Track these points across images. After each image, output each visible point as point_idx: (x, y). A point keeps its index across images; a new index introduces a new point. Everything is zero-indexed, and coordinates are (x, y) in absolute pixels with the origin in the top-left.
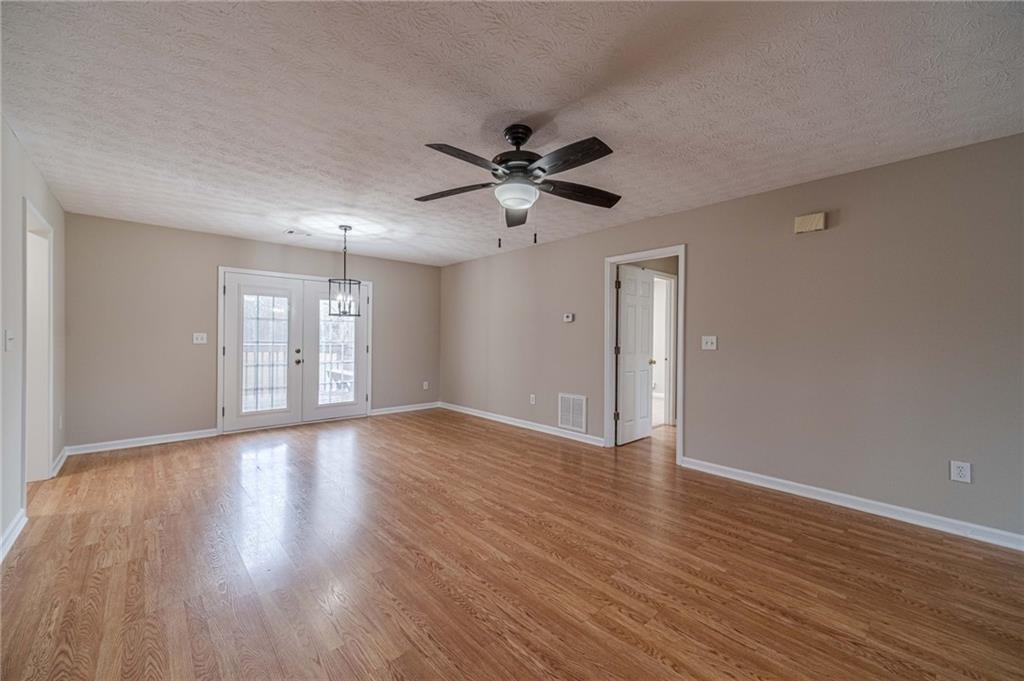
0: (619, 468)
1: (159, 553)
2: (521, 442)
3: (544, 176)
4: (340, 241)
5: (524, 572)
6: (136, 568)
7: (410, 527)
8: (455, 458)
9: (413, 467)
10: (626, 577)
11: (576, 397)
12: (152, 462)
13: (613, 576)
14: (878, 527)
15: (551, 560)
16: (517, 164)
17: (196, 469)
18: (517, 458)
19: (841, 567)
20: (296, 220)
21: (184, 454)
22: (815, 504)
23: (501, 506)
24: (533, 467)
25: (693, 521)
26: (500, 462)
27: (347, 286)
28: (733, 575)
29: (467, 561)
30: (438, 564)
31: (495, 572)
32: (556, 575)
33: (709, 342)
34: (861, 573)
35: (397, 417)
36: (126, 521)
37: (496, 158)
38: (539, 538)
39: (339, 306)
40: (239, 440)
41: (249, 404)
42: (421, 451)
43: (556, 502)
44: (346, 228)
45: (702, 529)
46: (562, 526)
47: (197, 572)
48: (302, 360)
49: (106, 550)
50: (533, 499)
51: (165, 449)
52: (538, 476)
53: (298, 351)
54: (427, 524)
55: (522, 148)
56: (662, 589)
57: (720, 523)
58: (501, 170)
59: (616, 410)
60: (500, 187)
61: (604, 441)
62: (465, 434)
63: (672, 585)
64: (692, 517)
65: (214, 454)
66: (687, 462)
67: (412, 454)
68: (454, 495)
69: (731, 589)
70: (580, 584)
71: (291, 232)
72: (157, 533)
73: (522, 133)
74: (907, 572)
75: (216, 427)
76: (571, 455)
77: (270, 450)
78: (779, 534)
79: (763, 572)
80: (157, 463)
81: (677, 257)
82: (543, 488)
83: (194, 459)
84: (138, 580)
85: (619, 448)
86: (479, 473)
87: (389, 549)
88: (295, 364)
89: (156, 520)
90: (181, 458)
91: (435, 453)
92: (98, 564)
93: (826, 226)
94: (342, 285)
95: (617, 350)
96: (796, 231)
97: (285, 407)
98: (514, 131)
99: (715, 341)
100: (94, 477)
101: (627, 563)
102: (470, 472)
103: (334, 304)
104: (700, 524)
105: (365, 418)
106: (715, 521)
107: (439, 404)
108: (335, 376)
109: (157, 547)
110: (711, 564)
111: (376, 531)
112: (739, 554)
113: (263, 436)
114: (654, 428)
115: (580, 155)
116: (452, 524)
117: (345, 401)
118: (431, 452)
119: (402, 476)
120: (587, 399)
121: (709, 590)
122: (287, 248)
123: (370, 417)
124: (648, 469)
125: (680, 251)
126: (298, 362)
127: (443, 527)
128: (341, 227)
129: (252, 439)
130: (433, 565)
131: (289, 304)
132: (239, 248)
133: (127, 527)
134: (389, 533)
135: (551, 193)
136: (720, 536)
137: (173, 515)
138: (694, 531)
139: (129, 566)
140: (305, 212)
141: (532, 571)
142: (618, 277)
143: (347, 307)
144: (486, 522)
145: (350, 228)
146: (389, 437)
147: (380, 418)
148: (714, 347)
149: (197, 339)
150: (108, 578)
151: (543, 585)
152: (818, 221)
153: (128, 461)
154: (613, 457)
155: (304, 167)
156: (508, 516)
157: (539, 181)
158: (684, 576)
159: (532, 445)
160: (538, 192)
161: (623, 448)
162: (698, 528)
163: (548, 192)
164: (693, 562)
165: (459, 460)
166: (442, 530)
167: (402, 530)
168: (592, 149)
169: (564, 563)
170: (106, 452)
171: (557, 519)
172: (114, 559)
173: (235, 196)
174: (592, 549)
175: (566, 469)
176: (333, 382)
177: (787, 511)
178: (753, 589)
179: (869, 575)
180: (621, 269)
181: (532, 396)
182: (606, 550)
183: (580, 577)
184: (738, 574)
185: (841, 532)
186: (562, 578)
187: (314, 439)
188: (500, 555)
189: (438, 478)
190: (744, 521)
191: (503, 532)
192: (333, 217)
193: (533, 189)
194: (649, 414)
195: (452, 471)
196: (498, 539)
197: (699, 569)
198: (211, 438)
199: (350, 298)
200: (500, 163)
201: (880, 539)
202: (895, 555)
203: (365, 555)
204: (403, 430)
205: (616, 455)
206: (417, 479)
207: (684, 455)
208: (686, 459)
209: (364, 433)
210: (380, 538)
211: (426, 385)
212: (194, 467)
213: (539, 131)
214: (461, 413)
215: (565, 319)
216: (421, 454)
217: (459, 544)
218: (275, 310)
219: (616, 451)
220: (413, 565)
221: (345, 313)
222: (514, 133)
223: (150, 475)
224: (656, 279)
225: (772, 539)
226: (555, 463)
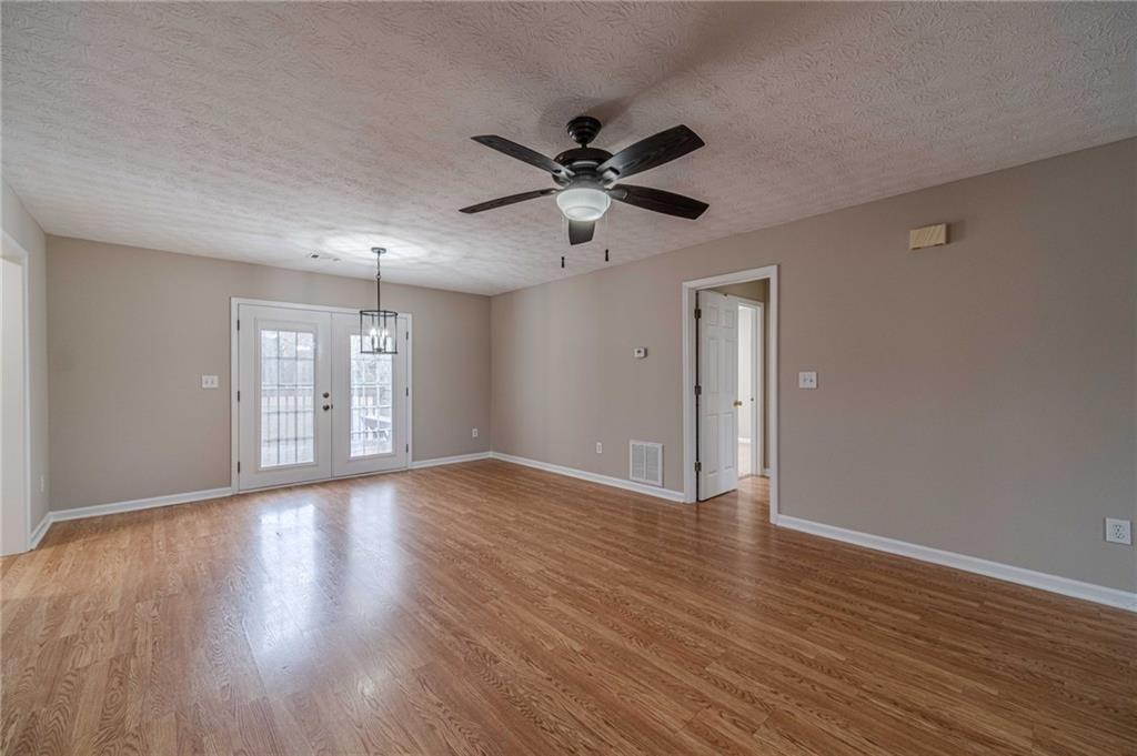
0: (703, 528)
1: (150, 647)
2: (587, 498)
3: (616, 180)
4: (373, 267)
5: (599, 664)
6: (119, 667)
7: (458, 606)
8: (511, 519)
9: (462, 531)
10: (723, 668)
11: (649, 444)
12: (152, 528)
13: (707, 669)
14: (1018, 599)
15: (632, 648)
16: (584, 164)
17: (205, 537)
18: (583, 518)
19: (984, 652)
20: (319, 241)
21: (190, 518)
22: (938, 570)
23: (567, 578)
24: (602, 529)
25: (798, 594)
26: (563, 523)
27: (382, 319)
28: (855, 664)
29: (528, 652)
30: (492, 655)
31: (565, 665)
32: (640, 668)
33: (808, 380)
34: (1009, 659)
35: (444, 471)
36: (113, 606)
37: (557, 158)
38: (615, 620)
39: (373, 343)
40: (257, 500)
41: (269, 457)
42: (470, 511)
43: (633, 573)
44: (380, 251)
45: (810, 604)
46: (641, 603)
47: (195, 670)
48: (332, 404)
49: (85, 644)
50: (605, 569)
51: (170, 512)
52: (609, 540)
53: (326, 396)
54: (480, 603)
55: (588, 146)
56: (771, 685)
57: (831, 595)
58: (564, 171)
59: (697, 459)
60: (564, 193)
61: (683, 496)
62: (521, 490)
63: (783, 679)
64: (796, 588)
65: (226, 518)
66: (783, 521)
67: (460, 514)
68: (510, 564)
69: (855, 684)
70: (668, 679)
71: (315, 256)
72: (150, 622)
73: (588, 127)
74: (1063, 657)
75: (230, 485)
76: (646, 512)
77: (294, 511)
78: (903, 609)
79: (890, 659)
80: (158, 530)
81: (768, 279)
82: (615, 555)
83: (202, 525)
84: (121, 684)
85: (701, 505)
86: (538, 537)
87: (433, 636)
88: (322, 410)
89: (151, 603)
90: (187, 523)
91: (488, 513)
92: (74, 662)
93: (948, 240)
94: (376, 318)
95: (698, 390)
96: (912, 246)
97: (311, 460)
98: (580, 124)
99: (814, 379)
100: (81, 549)
101: (723, 651)
102: (528, 535)
103: (367, 340)
104: (808, 598)
105: (404, 472)
106: (825, 593)
107: (491, 455)
108: (369, 423)
109: (148, 638)
110: (826, 650)
111: (417, 613)
112: (857, 636)
113: (285, 495)
114: (741, 478)
115: (663, 149)
116: (509, 602)
117: (381, 452)
118: (482, 512)
119: (449, 542)
120: (663, 447)
121: (827, 685)
122: (311, 276)
123: (411, 470)
124: (735, 529)
125: (770, 272)
126: (326, 408)
127: (499, 607)
128: (373, 249)
129: (273, 499)
130: (488, 657)
131: (315, 341)
132: (253, 275)
133: (113, 613)
134: (434, 616)
135: (625, 201)
136: (833, 613)
137: (171, 596)
138: (800, 607)
139: (111, 663)
140: (331, 232)
141: (609, 663)
142: (697, 305)
143: (382, 342)
144: (550, 598)
145: (384, 250)
146: (433, 494)
147: (421, 472)
148: (814, 386)
149: (207, 382)
150: (83, 681)
151: (622, 681)
152: (938, 234)
153: (124, 527)
154: (694, 515)
155: (326, 176)
156: (575, 591)
157: (610, 186)
158: (796, 667)
159: (601, 502)
160: (609, 199)
161: (707, 504)
162: (804, 603)
163: (621, 200)
164: (804, 648)
165: (514, 522)
166: (496, 610)
167: (448, 611)
168: (678, 142)
169: (648, 651)
170: (98, 517)
171: (637, 595)
172: (93, 657)
173: (245, 212)
174: (680, 633)
175: (641, 531)
176: (369, 429)
177: (907, 580)
178: (881, 682)
179: (1020, 663)
180: (702, 294)
181: (599, 444)
182: (696, 633)
183: (668, 671)
184: (861, 663)
185: (977, 605)
186: (645, 672)
187: (346, 498)
188: (568, 642)
189: (492, 545)
190: (858, 592)
191: (571, 612)
192: (363, 238)
193: (604, 195)
194: (734, 464)
195: (508, 535)
196: (565, 622)
197: (812, 657)
198: (225, 498)
199: (385, 333)
200: (564, 164)
201: (1023, 613)
202: (1047, 635)
203: (403, 644)
204: (448, 486)
205: (697, 512)
206: (466, 546)
207: (779, 512)
208: (781, 516)
209: (404, 490)
210: (422, 622)
211: (475, 433)
212: (203, 534)
213: (609, 126)
214: (517, 465)
215: (636, 355)
216: (471, 515)
217: (518, 628)
218: (300, 348)
219: (698, 507)
220: (462, 658)
221: (379, 350)
222: (580, 127)
223: (147, 546)
224: (740, 308)
225: (895, 616)
226: (628, 524)
